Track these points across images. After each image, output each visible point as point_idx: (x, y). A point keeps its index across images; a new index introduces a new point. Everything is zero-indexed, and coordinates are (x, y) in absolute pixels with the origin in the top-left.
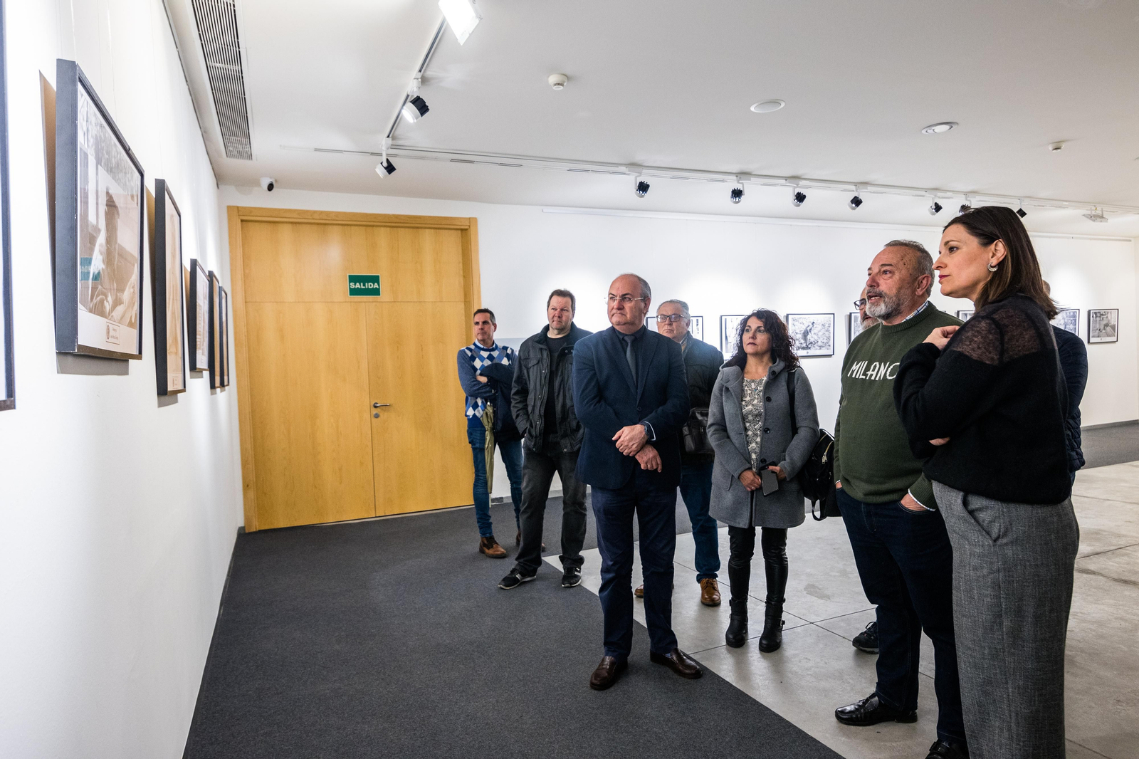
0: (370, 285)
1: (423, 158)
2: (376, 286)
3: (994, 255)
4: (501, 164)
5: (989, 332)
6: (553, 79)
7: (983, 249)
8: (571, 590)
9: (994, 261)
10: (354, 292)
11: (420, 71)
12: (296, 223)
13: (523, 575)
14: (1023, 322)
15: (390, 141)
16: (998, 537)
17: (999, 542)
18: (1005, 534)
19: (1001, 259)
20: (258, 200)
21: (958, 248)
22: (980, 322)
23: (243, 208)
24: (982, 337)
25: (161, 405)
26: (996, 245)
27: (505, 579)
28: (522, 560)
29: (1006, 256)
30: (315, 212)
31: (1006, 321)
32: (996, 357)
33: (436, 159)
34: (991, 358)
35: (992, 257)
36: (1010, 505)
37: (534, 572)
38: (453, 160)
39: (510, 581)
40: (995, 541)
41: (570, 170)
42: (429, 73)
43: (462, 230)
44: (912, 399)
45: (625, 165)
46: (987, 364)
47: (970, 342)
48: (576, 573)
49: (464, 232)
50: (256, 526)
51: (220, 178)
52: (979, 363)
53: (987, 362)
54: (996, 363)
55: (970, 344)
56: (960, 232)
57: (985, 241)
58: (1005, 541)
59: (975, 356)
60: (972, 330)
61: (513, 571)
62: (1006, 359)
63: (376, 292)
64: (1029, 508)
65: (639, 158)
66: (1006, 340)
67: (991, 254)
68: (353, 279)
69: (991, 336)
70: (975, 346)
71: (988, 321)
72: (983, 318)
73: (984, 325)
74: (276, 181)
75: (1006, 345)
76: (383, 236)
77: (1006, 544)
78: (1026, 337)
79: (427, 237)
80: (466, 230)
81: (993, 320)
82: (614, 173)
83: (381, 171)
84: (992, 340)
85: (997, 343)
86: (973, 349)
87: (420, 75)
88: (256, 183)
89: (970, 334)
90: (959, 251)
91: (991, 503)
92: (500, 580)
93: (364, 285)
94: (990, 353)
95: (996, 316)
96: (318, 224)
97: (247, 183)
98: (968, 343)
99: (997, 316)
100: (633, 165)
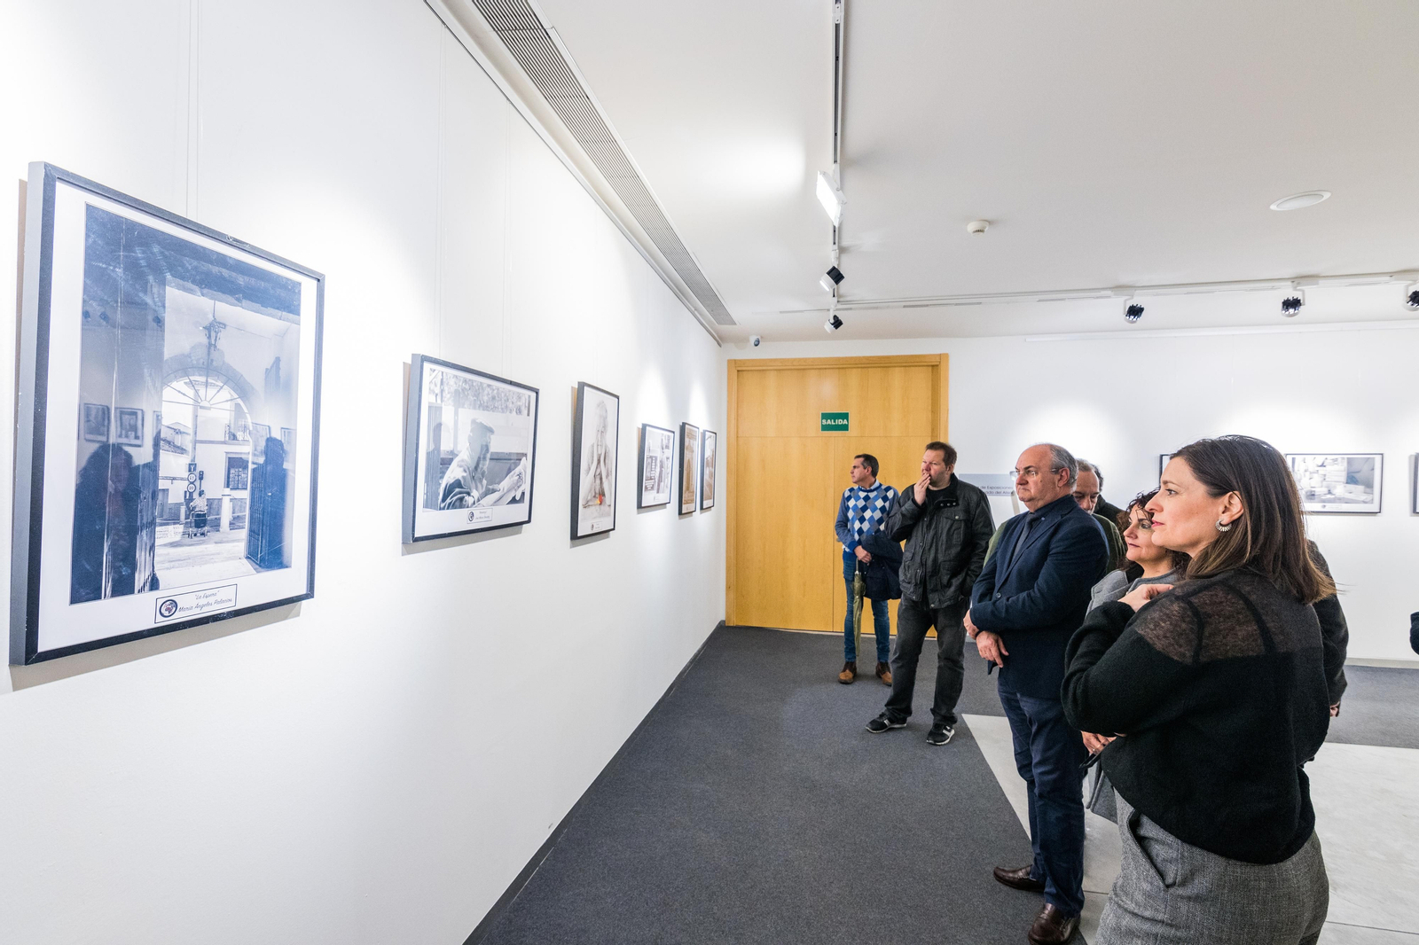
0: (840, 422)
1: (877, 308)
2: (845, 422)
3: (1226, 510)
4: (957, 304)
5: (1183, 618)
6: (972, 227)
7: (1210, 500)
8: (935, 747)
9: (1225, 519)
10: (825, 428)
11: (834, 243)
12: (780, 370)
13: (892, 721)
14: (1238, 613)
15: (836, 299)
16: (1173, 884)
17: (1172, 890)
18: (1183, 883)
19: (1236, 517)
20: (749, 353)
21: (1177, 493)
22: (1172, 602)
23: (740, 360)
24: (1171, 624)
25: (573, 546)
26: (1231, 497)
27: (873, 722)
28: (890, 707)
29: (1242, 516)
30: (795, 360)
31: (1208, 609)
32: (1188, 654)
33: (888, 307)
34: (1181, 652)
35: (1223, 513)
36: (1194, 849)
37: (904, 721)
38: (904, 307)
39: (877, 726)
40: (1168, 886)
41: (1039, 301)
42: (845, 243)
43: (933, 366)
44: (1075, 678)
45: (1110, 288)
46: (1172, 659)
47: (1155, 625)
48: (944, 731)
49: (934, 367)
50: (734, 622)
51: (720, 340)
52: (1164, 658)
53: (1176, 658)
54: (1189, 661)
55: (1155, 629)
56: (1182, 473)
57: (1216, 491)
58: (1181, 891)
59: (1159, 645)
60: (1161, 611)
61: (882, 716)
62: (1203, 659)
63: (845, 428)
64: (1221, 861)
65: (1125, 279)
66: (1207, 634)
67: (1221, 509)
68: (825, 416)
69: (1184, 625)
70: (1161, 633)
71: (1182, 605)
72: (1177, 598)
73: (1177, 608)
74: (762, 337)
75: (1205, 641)
76: (854, 377)
77: (1182, 897)
78: (1239, 634)
79: (897, 375)
80: (937, 366)
81: (1190, 603)
82: (1098, 298)
83: (829, 327)
84: (1185, 630)
85: (1192, 636)
86: (1158, 637)
87: (836, 247)
88: (746, 340)
89: (1156, 615)
90: (1177, 496)
91: (1170, 839)
92: (867, 723)
93: (835, 422)
94: (1181, 646)
95: (1194, 600)
96: (798, 369)
97: (740, 340)
98: (1152, 626)
99: (1197, 601)
100: (1120, 288)
